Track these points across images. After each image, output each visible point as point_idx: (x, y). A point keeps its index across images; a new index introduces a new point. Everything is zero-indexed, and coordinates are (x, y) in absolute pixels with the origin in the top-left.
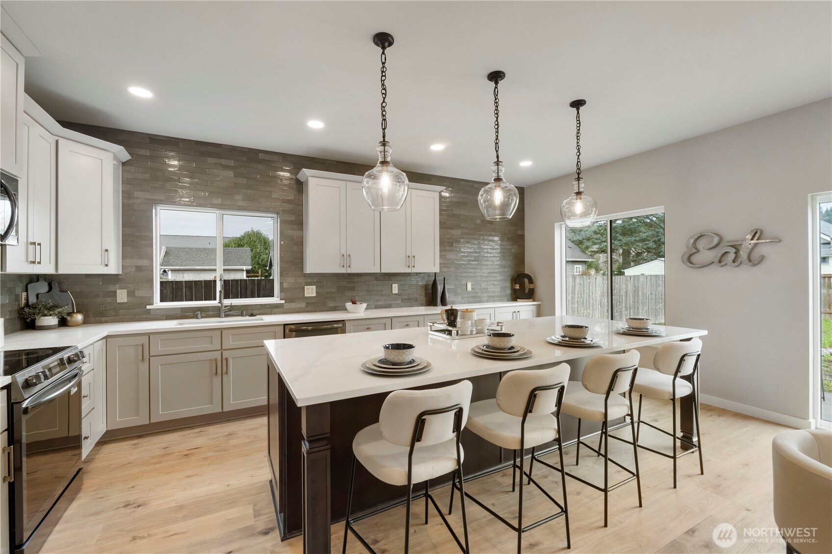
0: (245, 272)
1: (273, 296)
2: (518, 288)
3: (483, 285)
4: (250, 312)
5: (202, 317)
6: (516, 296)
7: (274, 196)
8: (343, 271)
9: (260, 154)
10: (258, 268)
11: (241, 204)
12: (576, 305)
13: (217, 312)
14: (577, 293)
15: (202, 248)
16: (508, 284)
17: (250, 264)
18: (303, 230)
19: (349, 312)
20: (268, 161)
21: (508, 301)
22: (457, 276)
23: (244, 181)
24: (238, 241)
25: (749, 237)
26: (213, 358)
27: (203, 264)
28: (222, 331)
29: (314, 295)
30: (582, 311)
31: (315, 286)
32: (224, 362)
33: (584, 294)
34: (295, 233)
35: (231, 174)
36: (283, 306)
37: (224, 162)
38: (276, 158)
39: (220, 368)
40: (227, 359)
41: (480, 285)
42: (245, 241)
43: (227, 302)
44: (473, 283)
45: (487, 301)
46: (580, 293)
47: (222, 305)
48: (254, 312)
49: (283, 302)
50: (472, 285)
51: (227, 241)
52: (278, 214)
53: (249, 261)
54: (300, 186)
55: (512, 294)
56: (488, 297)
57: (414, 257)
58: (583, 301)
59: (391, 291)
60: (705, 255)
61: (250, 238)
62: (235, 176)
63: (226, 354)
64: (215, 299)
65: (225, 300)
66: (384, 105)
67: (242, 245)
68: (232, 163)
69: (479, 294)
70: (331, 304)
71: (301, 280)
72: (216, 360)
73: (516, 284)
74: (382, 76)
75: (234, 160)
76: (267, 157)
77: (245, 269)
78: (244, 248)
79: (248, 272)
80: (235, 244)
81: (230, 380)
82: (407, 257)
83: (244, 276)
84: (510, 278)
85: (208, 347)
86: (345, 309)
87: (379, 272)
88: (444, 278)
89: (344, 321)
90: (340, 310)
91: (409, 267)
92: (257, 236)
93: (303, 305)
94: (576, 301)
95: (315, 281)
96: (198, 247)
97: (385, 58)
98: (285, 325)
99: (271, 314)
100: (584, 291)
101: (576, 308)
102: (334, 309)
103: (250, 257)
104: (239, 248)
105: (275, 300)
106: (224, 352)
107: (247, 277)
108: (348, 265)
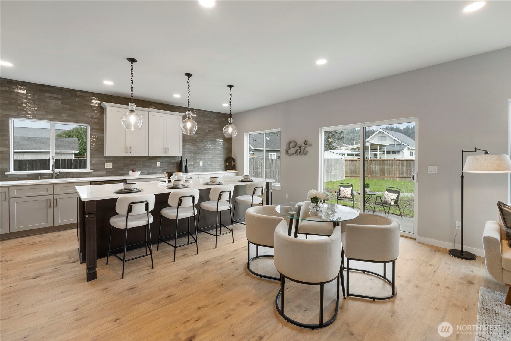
0: (73, 155)
1: (86, 168)
2: (228, 164)
3: (209, 163)
4: (71, 176)
5: (41, 179)
6: (227, 168)
7: (86, 115)
8: (127, 155)
9: (78, 92)
10: (84, 152)
11: (66, 118)
12: (273, 174)
13: (51, 176)
14: (273, 168)
15: (39, 138)
16: (223, 162)
17: (78, 149)
18: (104, 133)
19: (130, 176)
20: (83, 96)
21: (223, 171)
22: (194, 158)
23: (68, 106)
24: (68, 133)
25: (303, 145)
26: (48, 199)
27: (40, 149)
28: (53, 185)
29: (111, 167)
30: (276, 177)
31: (111, 163)
32: (55, 201)
33: (277, 168)
34: (100, 135)
35: (60, 102)
36: (92, 173)
37: (55, 96)
38: (88, 95)
39: (52, 204)
40: (56, 199)
41: (208, 163)
42: (74, 133)
43: (57, 171)
44: (204, 162)
45: (212, 171)
46: (275, 168)
47: (54, 172)
48: (74, 176)
49: (92, 171)
50: (203, 162)
51: (59, 133)
52: (89, 124)
53: (77, 147)
54: (102, 110)
55: (225, 168)
56: (212, 169)
57: (168, 148)
58: (277, 171)
59: (156, 166)
60: (292, 150)
61: (78, 132)
62: (62, 104)
63: (55, 197)
64: (49, 169)
65: (55, 170)
66: (132, 87)
67: (71, 136)
68: (60, 96)
69: (207, 167)
70: (121, 172)
71: (103, 160)
72: (50, 200)
73: (227, 162)
74: (131, 75)
75: (62, 95)
76: (83, 94)
77: (73, 152)
78: (73, 138)
79: (76, 154)
80: (66, 135)
81: (58, 210)
82: (164, 149)
83: (73, 157)
84: (224, 159)
85: (45, 193)
86: (129, 175)
87: (148, 156)
88: (187, 159)
89: (126, 180)
90: (126, 175)
91: (165, 153)
92: (83, 130)
93: (104, 172)
94: (273, 172)
95: (111, 160)
96: (35, 136)
97: (133, 68)
98: (91, 182)
99: (84, 177)
100: (277, 167)
101: (273, 176)
102: (123, 175)
103: (78, 144)
104: (69, 138)
105: (87, 170)
106: (55, 196)
107: (75, 157)
108: (130, 152)
